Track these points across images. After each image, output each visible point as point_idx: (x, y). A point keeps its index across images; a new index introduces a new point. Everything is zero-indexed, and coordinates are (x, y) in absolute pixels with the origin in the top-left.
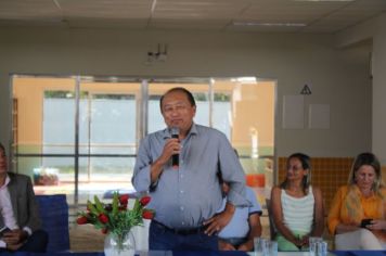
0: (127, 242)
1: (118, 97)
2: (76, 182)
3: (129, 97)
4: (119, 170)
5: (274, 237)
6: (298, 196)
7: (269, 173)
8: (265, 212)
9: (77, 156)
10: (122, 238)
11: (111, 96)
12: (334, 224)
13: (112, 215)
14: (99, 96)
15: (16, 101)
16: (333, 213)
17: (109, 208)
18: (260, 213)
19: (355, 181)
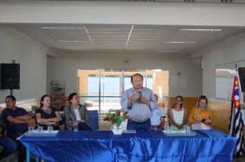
0: (120, 127)
1: (114, 76)
2: (100, 106)
3: (117, 76)
4: (114, 101)
5: (170, 125)
6: (178, 111)
7: (166, 103)
8: (167, 116)
9: (100, 97)
10: (118, 125)
11: (110, 76)
12: (191, 120)
13: (115, 117)
14: (106, 76)
15: (79, 78)
16: (191, 117)
17: (114, 115)
18: (165, 117)
19: (199, 106)
